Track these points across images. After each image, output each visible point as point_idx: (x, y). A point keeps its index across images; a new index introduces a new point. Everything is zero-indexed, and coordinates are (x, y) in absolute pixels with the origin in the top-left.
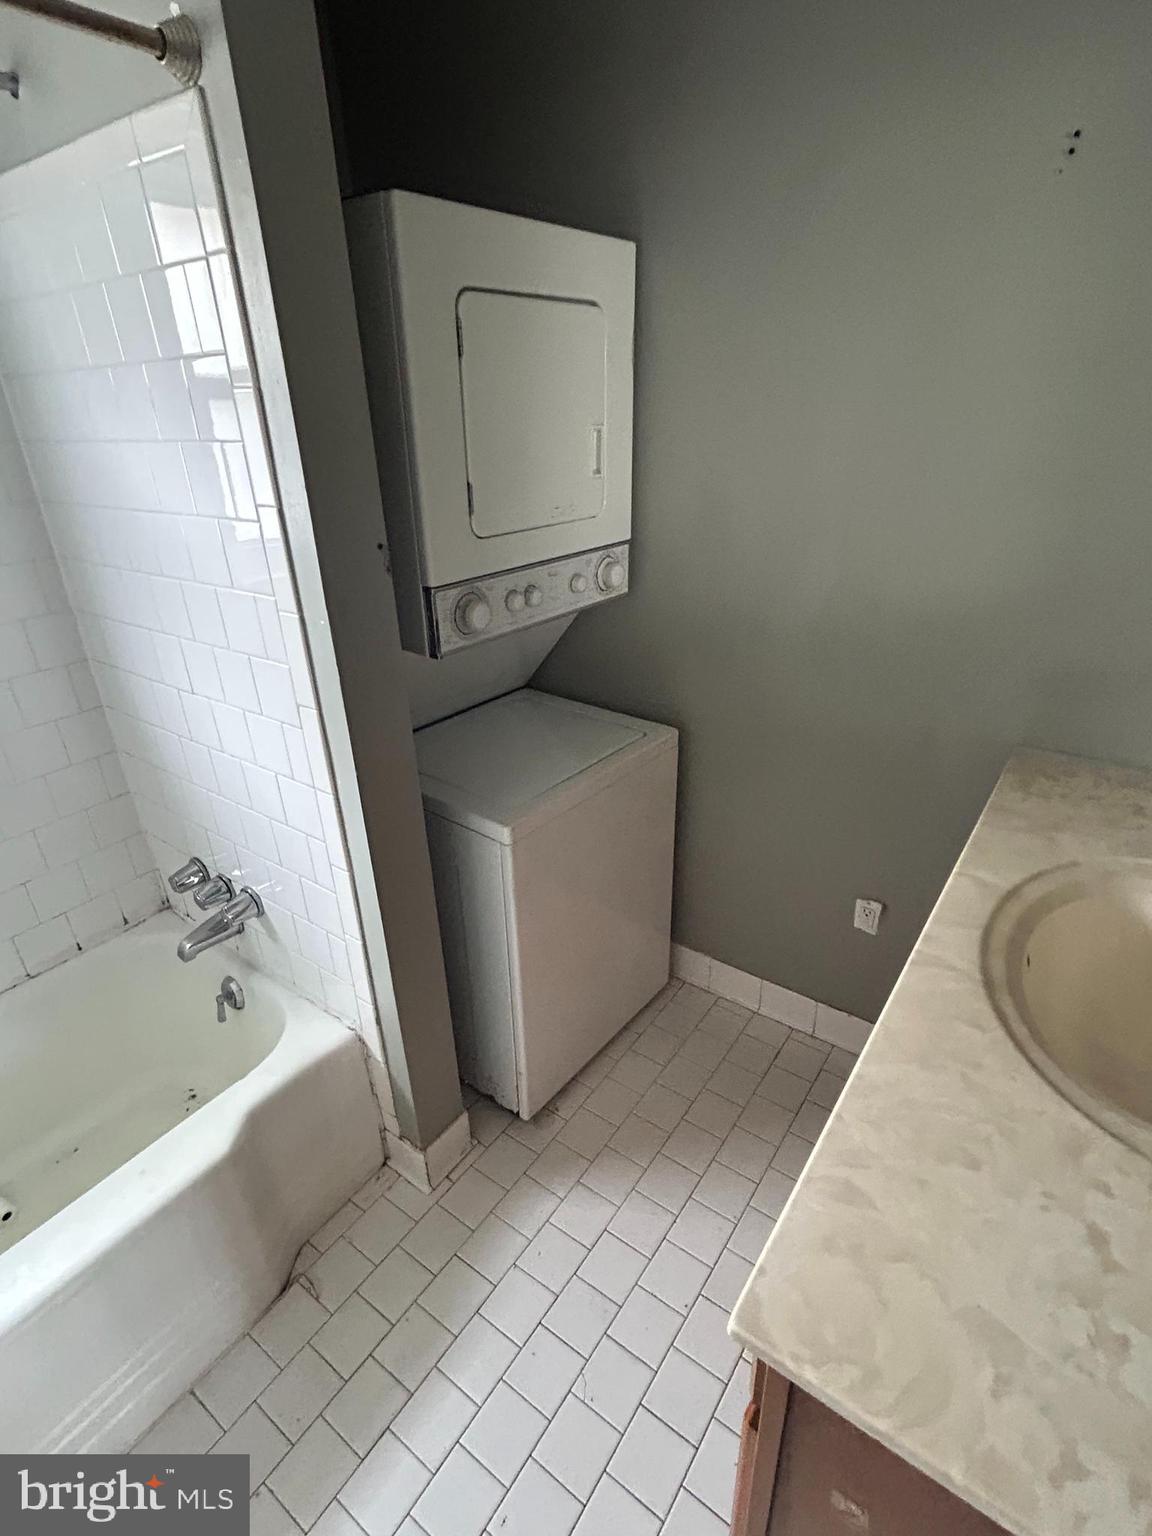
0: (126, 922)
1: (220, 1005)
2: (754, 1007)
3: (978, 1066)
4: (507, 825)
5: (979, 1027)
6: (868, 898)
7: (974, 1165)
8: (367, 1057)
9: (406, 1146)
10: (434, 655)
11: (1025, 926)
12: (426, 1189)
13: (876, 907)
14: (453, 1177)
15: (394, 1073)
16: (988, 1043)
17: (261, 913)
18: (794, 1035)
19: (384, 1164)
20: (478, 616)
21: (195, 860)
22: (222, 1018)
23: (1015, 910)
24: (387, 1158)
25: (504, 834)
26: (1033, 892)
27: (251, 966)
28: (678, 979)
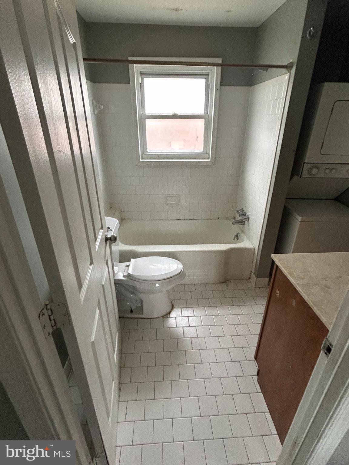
0: (227, 218)
1: (235, 237)
4: (301, 217)
8: (254, 254)
9: (254, 275)
10: (301, 177)
12: (254, 286)
14: (260, 288)
15: (258, 258)
17: (248, 221)
19: (249, 279)
20: (314, 171)
21: (243, 209)
22: (234, 240)
24: (250, 278)
25: (300, 218)
27: (243, 232)
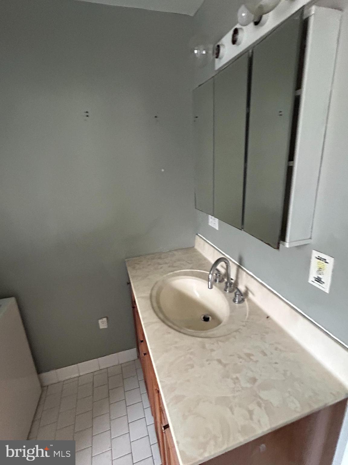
2: (77, 375)
3: (176, 342)
5: (169, 333)
6: (101, 319)
7: (192, 367)
11: (158, 302)
13: (105, 319)
16: (173, 335)
18: (95, 373)
23: (154, 300)
26: (154, 293)
28: (45, 386)
